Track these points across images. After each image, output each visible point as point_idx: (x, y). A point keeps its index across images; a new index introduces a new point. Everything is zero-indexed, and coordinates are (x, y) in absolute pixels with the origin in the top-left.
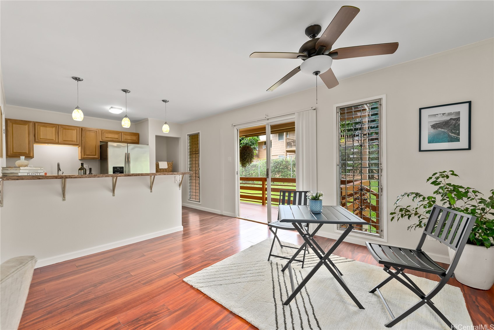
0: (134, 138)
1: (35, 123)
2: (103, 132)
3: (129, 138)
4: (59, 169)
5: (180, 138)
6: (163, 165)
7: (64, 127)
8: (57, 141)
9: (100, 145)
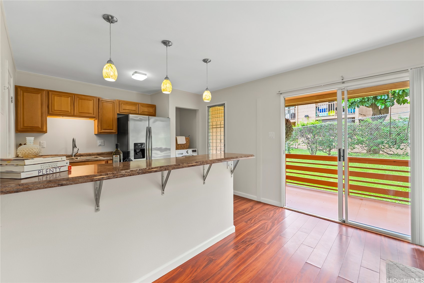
0: (151, 110)
1: (48, 92)
2: (120, 103)
3: (146, 110)
4: (74, 146)
5: (198, 110)
6: (182, 140)
7: (80, 96)
8: (72, 114)
9: (117, 117)
